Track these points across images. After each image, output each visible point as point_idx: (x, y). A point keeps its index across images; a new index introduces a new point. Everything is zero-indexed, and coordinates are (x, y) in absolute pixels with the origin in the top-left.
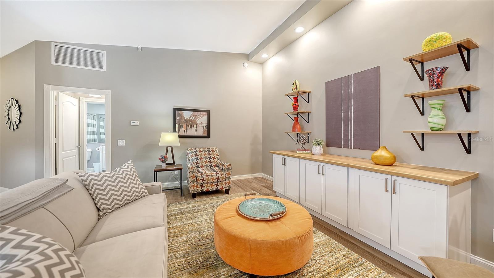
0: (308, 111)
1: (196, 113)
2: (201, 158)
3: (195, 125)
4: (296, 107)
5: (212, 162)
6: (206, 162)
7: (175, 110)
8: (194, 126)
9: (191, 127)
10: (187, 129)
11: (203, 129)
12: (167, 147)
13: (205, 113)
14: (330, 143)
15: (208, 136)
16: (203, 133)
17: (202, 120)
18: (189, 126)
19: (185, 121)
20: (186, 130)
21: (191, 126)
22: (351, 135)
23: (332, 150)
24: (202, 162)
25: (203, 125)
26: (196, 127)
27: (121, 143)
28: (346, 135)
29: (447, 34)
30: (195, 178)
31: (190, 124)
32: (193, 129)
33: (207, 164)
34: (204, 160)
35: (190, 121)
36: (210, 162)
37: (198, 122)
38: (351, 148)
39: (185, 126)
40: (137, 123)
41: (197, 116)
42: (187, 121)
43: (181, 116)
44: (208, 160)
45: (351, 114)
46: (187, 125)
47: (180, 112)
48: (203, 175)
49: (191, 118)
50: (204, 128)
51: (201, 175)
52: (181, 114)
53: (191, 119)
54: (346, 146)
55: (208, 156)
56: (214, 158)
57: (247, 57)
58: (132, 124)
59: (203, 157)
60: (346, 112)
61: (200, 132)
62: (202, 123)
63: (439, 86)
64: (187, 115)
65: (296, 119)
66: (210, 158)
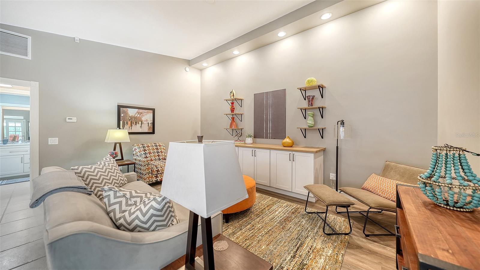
0: (241, 113)
1: (141, 111)
2: (150, 153)
3: (141, 122)
4: (232, 110)
6: (155, 156)
7: (119, 107)
8: (139, 123)
9: (136, 124)
10: (131, 126)
11: (148, 126)
12: (116, 144)
13: (150, 111)
14: (257, 135)
15: (153, 133)
16: (148, 130)
17: (147, 117)
18: (134, 123)
19: (130, 118)
20: (130, 127)
21: (136, 123)
22: (270, 131)
23: (258, 140)
24: (151, 157)
25: (148, 122)
26: (141, 124)
27: (53, 141)
28: (267, 130)
29: (315, 79)
30: (150, 170)
31: (135, 121)
32: (138, 126)
33: (155, 157)
34: (152, 155)
35: (135, 118)
36: (159, 156)
37: (143, 119)
38: (269, 138)
39: (129, 123)
40: (74, 120)
41: (142, 113)
42: (132, 117)
43: (126, 113)
44: (156, 154)
45: (270, 117)
46: (131, 122)
47: (124, 109)
48: (157, 167)
49: (136, 115)
50: (150, 125)
51: (156, 167)
52: (125, 111)
53: (136, 117)
54: (267, 138)
55: (156, 151)
56: (162, 152)
57: (189, 62)
58: (68, 120)
59: (152, 151)
60: (267, 115)
61: (145, 129)
62: (147, 120)
63: (312, 105)
64: (132, 112)
65: (233, 118)
66: (158, 152)
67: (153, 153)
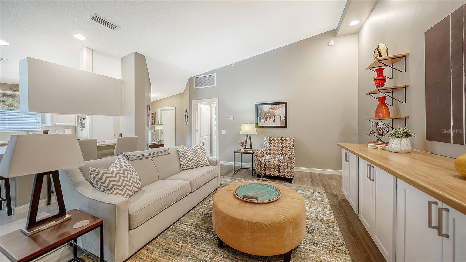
0: (405, 84)
1: (274, 106)
2: (274, 146)
3: (274, 117)
5: (284, 151)
6: (278, 150)
7: (257, 105)
8: (272, 118)
9: (270, 119)
10: (266, 120)
11: (281, 120)
12: (247, 136)
13: (282, 105)
15: (286, 126)
16: (281, 124)
17: (280, 111)
18: (268, 118)
19: (265, 114)
20: (265, 122)
21: (270, 117)
24: (274, 150)
25: (281, 116)
26: (275, 118)
27: (224, 132)
30: (259, 162)
31: (270, 116)
32: (272, 120)
33: (278, 151)
34: (276, 148)
35: (269, 113)
36: (282, 150)
37: (276, 113)
39: (264, 118)
40: (232, 118)
41: (275, 108)
42: (266, 113)
43: (261, 109)
44: (280, 148)
46: (266, 117)
47: (261, 106)
49: (270, 111)
50: (282, 119)
53: (270, 112)
55: (280, 145)
56: (286, 147)
57: (334, 33)
58: (229, 119)
59: (276, 145)
61: (278, 123)
62: (279, 114)
64: (266, 108)
65: (382, 100)
66: (282, 147)
67: (276, 147)
